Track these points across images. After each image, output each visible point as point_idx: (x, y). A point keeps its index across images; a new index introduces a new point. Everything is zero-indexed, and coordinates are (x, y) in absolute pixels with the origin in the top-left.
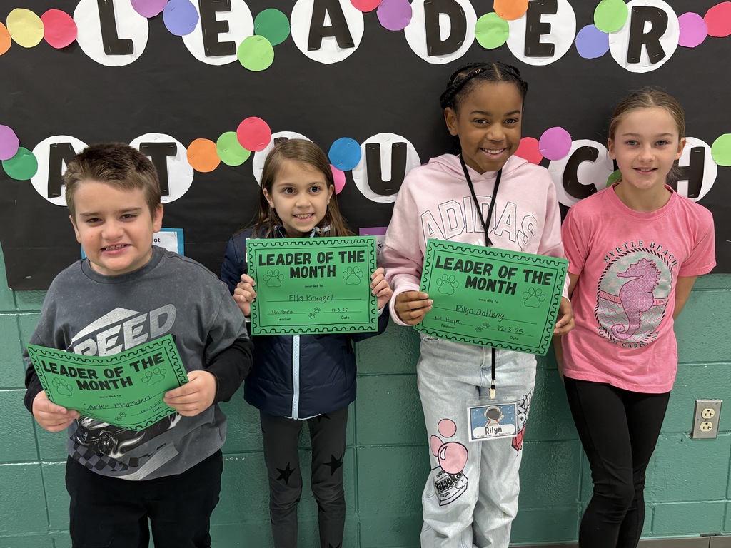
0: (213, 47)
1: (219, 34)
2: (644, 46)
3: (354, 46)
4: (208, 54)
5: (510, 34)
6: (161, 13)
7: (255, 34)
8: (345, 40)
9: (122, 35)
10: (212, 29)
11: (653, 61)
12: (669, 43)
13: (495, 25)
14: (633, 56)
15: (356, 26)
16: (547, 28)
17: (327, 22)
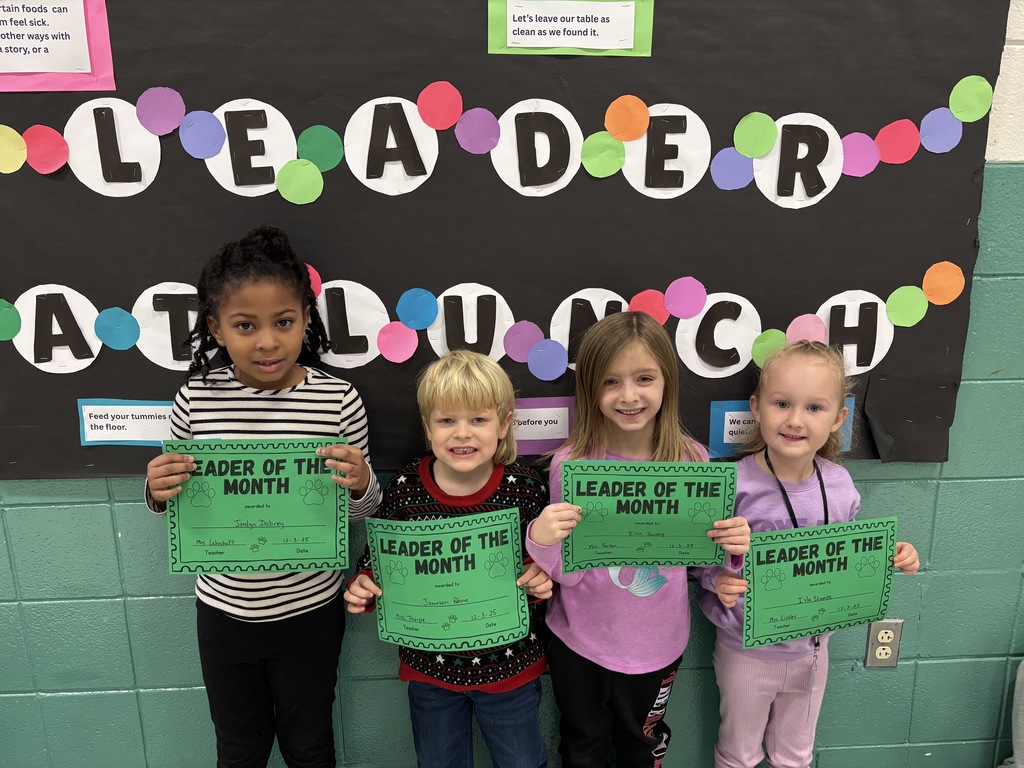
0: (245, 173)
1: (252, 158)
2: (798, 175)
3: (425, 173)
4: (238, 183)
5: (627, 159)
6: (176, 130)
7: (298, 158)
8: (414, 166)
9: (126, 158)
10: (243, 151)
11: (811, 193)
12: (831, 171)
13: (609, 147)
14: (785, 188)
15: (428, 148)
16: (673, 152)
17: (391, 143)
